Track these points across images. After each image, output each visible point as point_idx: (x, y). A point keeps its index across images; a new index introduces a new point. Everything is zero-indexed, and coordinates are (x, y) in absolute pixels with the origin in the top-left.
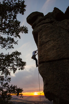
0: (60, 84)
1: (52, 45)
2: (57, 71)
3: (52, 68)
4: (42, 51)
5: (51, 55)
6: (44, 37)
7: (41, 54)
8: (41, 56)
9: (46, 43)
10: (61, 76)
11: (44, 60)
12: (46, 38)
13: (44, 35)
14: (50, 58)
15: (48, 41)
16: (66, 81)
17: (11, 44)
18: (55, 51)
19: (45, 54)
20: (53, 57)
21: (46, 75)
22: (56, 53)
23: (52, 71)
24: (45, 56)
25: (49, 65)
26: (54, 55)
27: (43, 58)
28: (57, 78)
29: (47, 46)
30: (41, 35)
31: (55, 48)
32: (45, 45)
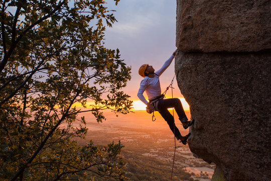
0: (243, 135)
2: (245, 94)
3: (229, 80)
7: (192, 14)
8: (192, 27)
10: (253, 113)
11: (201, 47)
14: (227, 42)
16: (266, 131)
18: (255, 10)
19: (210, 19)
20: (240, 39)
21: (201, 102)
22: (257, 22)
23: (224, 92)
24: (206, 28)
25: (219, 67)
26: (244, 28)
27: (197, 37)
28: (240, 117)
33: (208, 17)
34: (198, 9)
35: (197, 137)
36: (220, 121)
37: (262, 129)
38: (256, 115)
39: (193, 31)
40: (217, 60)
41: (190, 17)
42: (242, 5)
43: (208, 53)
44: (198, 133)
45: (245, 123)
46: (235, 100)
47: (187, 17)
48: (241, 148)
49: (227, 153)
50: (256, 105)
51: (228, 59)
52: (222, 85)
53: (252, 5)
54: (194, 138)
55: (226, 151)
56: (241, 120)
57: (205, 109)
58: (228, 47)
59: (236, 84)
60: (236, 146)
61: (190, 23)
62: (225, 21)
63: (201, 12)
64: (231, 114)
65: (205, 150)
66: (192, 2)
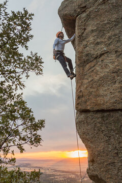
0: (120, 164)
1: (111, 66)
2: (117, 136)
3: (107, 127)
4: (85, 81)
5: (106, 95)
6: (91, 39)
7: (82, 89)
8: (83, 96)
9: (96, 58)
11: (89, 108)
12: (98, 43)
13: (93, 31)
14: (103, 104)
15: (101, 55)
18: (117, 85)
19: (92, 92)
20: (111, 101)
21: (91, 142)
22: (119, 92)
23: (105, 135)
24: (91, 97)
25: (100, 119)
26: (113, 95)
27: (86, 102)
28: (116, 151)
29: (98, 68)
30: (85, 29)
31: (119, 78)
32: (94, 67)
33: (92, 90)
34: (85, 86)
35: (91, 167)
36: (104, 155)
39: (83, 99)
40: (99, 115)
41: (81, 91)
42: (110, 83)
43: (93, 111)
44: (91, 164)
45: (120, 156)
46: (112, 140)
47: (79, 91)
48: (119, 173)
49: (111, 178)
51: (106, 114)
52: (103, 131)
53: (116, 82)
54: (89, 168)
55: (110, 176)
56: (117, 153)
57: (94, 147)
58: (105, 107)
59: (111, 130)
60: (115, 172)
61: (81, 94)
62: (101, 92)
63: (87, 87)
64: (110, 150)
65: (97, 176)
66: (82, 82)
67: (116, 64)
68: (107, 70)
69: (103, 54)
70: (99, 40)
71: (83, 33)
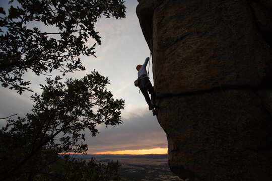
0: (211, 152)
1: (194, 47)
2: (206, 120)
3: (193, 111)
4: (166, 65)
5: (190, 77)
6: (171, 24)
7: (163, 73)
8: (164, 80)
9: (177, 41)
10: (216, 133)
11: (171, 92)
12: (178, 28)
13: (172, 17)
14: (188, 86)
15: (182, 38)
17: (76, 59)
18: (202, 65)
20: (196, 83)
21: (175, 129)
22: (205, 72)
23: (191, 120)
24: (173, 80)
25: (185, 103)
26: (198, 76)
27: (168, 86)
28: (206, 137)
29: (180, 51)
30: (164, 17)
31: (203, 57)
32: (175, 49)
33: (174, 73)
34: (167, 69)
36: (191, 142)
37: (225, 145)
38: (218, 135)
39: (165, 83)
40: (183, 99)
41: (162, 75)
42: (193, 63)
43: (176, 95)
44: (175, 154)
45: (211, 142)
46: (200, 125)
47: (160, 75)
48: (212, 163)
49: (201, 168)
50: (216, 127)
51: (190, 97)
52: (188, 115)
53: (200, 62)
55: (199, 166)
56: (207, 139)
57: (179, 134)
58: (189, 89)
59: (198, 113)
60: (206, 161)
61: (162, 78)
62: (185, 74)
64: (199, 136)
65: (182, 167)
66: (163, 67)
67: (199, 44)
68: (190, 51)
69: (184, 36)
70: (179, 25)
71: (162, 21)
